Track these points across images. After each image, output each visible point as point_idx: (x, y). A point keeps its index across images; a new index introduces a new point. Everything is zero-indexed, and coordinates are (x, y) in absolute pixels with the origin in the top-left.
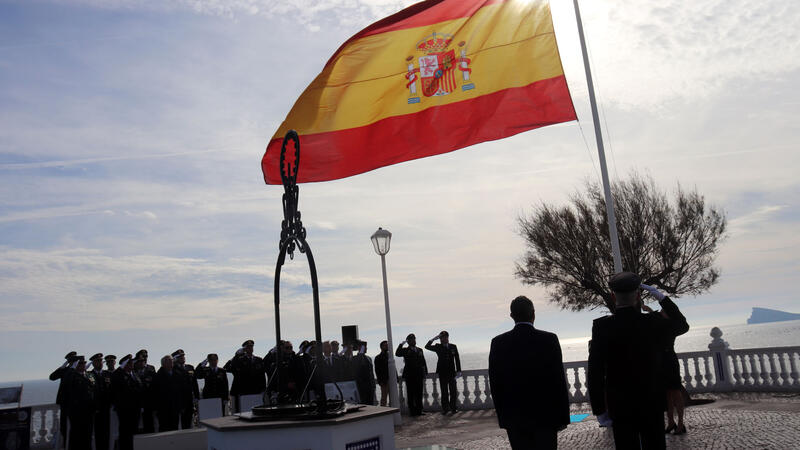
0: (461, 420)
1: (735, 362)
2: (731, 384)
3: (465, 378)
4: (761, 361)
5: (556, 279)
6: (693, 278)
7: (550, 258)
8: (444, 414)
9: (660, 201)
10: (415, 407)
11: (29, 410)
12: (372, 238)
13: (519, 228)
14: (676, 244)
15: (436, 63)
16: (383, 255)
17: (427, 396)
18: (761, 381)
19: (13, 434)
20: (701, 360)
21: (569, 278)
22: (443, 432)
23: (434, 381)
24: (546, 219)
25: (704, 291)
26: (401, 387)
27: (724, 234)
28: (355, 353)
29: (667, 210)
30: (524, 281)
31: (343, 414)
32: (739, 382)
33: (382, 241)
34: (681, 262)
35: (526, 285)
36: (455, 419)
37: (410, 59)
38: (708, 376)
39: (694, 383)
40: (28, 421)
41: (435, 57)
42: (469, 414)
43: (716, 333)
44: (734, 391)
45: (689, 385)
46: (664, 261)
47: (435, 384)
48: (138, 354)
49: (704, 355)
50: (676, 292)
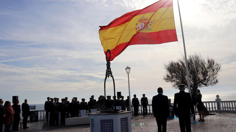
0: (148, 117)
1: (222, 104)
2: (221, 110)
3: (149, 106)
4: (229, 104)
5: (174, 81)
6: (212, 81)
7: (173, 75)
8: (144, 116)
9: (203, 61)
10: (136, 113)
11: (37, 111)
12: (125, 69)
13: (164, 67)
14: (207, 72)
15: (144, 25)
16: (128, 74)
17: (139, 111)
18: (229, 109)
19: (34, 117)
20: (213, 103)
21: (178, 81)
22: (143, 120)
23: (141, 107)
24: (172, 65)
25: (214, 85)
26: (132, 108)
27: (220, 70)
28: (120, 99)
29: (205, 63)
30: (166, 81)
31: (120, 112)
32: (223, 110)
33: (128, 70)
34: (208, 77)
35: (166, 82)
36: (146, 117)
37: (137, 24)
38: (215, 108)
39: (211, 109)
40: (37, 114)
41: (143, 24)
42: (150, 116)
43: (218, 96)
44: (222, 112)
45: (210, 110)
46: (204, 77)
47: (141, 108)
48: (65, 98)
49: (214, 102)
50: (206, 85)
